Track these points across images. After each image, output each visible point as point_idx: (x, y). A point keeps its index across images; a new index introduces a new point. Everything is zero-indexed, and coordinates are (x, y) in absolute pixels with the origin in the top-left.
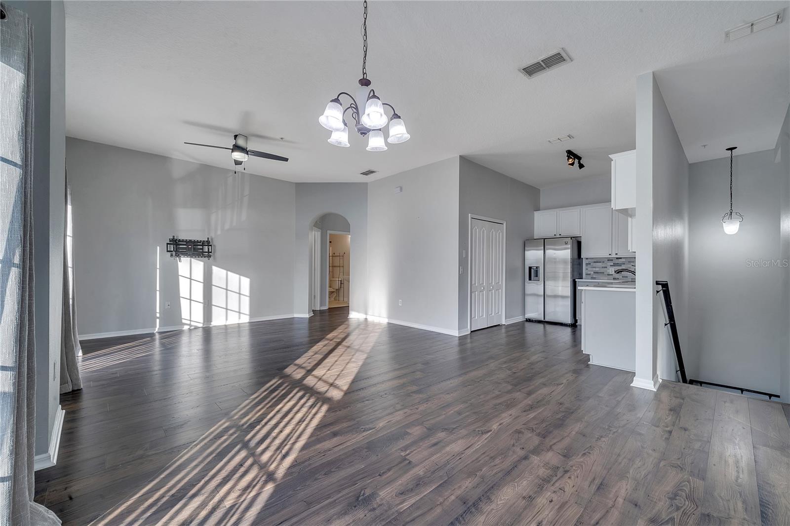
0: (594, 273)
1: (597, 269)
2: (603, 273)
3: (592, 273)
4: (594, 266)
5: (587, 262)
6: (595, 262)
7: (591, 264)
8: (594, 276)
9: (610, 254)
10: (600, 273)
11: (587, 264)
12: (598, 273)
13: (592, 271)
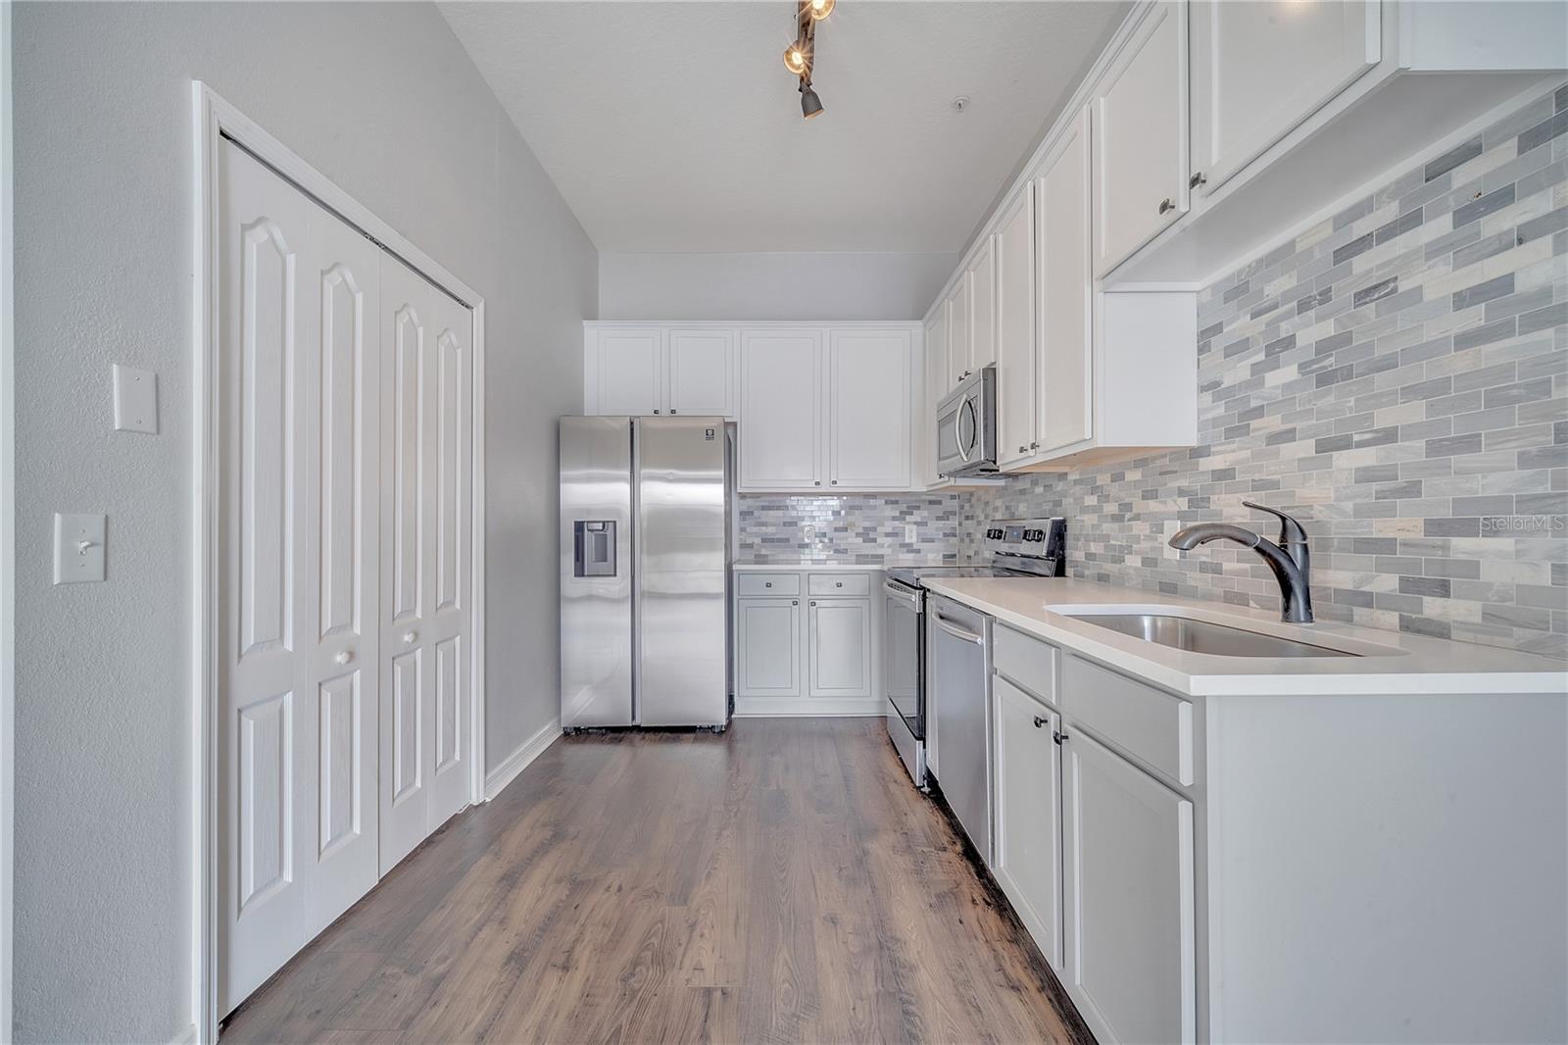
0: (764, 540)
1: (771, 530)
2: (787, 540)
3: (757, 541)
4: (763, 520)
5: (745, 509)
6: (764, 508)
7: (756, 513)
8: (764, 552)
9: (817, 483)
10: (780, 540)
11: (744, 514)
12: (772, 540)
13: (756, 535)
